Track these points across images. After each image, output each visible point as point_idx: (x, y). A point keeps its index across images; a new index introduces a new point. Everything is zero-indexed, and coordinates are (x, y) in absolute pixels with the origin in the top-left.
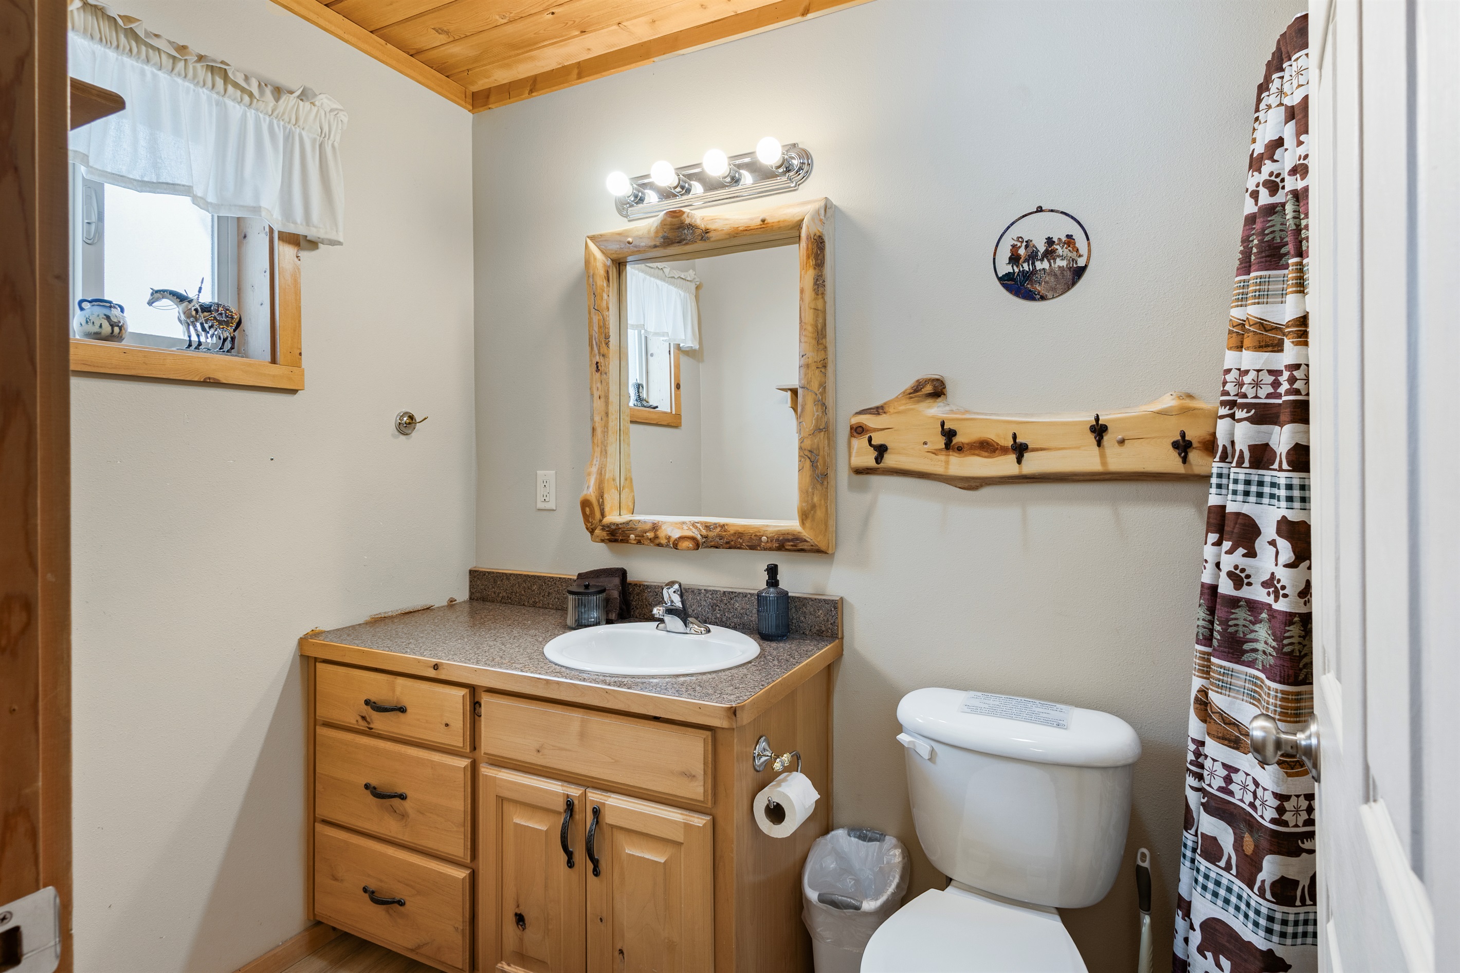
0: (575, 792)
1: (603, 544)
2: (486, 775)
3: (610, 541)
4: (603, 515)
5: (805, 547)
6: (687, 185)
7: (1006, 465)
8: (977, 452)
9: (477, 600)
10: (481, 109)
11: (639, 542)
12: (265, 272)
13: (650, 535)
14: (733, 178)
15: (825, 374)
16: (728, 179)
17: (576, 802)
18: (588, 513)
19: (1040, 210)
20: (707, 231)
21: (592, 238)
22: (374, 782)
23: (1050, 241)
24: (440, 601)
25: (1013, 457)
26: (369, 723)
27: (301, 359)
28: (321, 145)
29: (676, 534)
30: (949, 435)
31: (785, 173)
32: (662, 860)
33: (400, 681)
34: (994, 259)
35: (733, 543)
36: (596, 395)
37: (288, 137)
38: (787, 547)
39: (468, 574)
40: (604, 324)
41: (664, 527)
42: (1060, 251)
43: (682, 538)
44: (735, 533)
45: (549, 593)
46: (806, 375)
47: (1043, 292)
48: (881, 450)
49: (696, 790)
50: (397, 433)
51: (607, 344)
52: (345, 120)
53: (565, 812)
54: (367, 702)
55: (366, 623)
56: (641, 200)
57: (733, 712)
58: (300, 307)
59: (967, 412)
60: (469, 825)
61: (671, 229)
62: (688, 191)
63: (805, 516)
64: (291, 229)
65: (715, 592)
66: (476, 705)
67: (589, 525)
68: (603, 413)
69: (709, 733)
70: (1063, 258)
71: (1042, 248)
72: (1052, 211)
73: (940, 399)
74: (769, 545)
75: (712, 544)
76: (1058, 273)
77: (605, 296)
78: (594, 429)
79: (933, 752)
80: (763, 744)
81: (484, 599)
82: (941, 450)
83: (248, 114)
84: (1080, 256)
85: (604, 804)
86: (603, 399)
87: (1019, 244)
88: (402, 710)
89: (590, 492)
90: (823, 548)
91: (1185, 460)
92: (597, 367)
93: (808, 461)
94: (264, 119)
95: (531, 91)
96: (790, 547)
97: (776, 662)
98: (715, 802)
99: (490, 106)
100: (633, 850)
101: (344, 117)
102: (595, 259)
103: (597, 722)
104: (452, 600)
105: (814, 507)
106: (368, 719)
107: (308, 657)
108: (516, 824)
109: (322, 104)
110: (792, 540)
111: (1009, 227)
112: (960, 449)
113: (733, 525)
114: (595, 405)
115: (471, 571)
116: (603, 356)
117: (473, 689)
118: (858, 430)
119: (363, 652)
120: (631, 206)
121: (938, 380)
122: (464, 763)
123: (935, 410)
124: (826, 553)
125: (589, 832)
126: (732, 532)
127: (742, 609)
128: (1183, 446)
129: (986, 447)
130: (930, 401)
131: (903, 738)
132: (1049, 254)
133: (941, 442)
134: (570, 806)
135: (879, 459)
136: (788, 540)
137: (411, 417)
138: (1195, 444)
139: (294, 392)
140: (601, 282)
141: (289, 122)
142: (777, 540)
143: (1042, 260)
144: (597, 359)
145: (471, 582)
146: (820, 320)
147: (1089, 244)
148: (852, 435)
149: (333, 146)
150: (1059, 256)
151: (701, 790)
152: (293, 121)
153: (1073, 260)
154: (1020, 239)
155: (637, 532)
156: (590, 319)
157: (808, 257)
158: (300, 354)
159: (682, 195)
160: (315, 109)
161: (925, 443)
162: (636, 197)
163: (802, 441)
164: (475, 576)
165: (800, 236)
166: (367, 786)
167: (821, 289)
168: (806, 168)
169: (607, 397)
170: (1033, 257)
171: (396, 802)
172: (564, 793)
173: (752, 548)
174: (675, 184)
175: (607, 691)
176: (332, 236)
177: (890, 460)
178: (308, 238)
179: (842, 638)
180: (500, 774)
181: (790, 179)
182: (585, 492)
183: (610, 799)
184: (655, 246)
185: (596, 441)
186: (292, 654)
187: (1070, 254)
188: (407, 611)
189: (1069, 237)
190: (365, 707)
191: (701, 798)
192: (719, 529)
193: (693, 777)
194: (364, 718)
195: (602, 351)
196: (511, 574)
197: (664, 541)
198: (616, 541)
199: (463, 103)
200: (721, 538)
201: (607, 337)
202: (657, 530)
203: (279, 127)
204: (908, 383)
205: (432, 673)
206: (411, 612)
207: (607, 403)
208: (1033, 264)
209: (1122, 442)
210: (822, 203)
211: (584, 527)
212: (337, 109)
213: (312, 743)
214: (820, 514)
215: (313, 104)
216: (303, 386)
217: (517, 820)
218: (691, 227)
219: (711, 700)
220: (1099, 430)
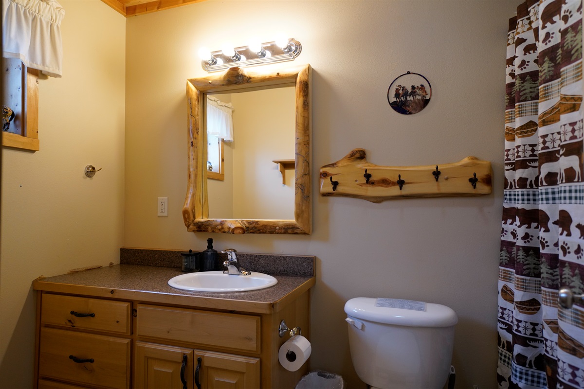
0: (188, 352)
1: (193, 233)
2: (139, 346)
3: (198, 231)
4: (194, 218)
5: (298, 232)
6: (239, 56)
7: (395, 191)
8: (381, 185)
9: (124, 264)
10: (131, 15)
11: (213, 231)
12: (19, 89)
13: (219, 227)
14: (262, 53)
15: (308, 148)
16: (260, 54)
17: (188, 357)
18: (186, 217)
19: (409, 73)
20: (250, 78)
21: (191, 81)
22: (75, 354)
23: (413, 87)
24: (106, 264)
25: (398, 187)
26: (72, 323)
27: (38, 135)
28: (51, 25)
29: (233, 227)
30: (368, 176)
31: (288, 52)
32: (234, 382)
33: (91, 300)
34: (388, 95)
35: (261, 230)
36: (191, 157)
37: (34, 19)
38: (289, 232)
39: (120, 250)
40: (196, 123)
41: (226, 223)
42: (418, 92)
43: (236, 228)
44: (263, 225)
45: (164, 259)
46: (299, 148)
47: (411, 111)
48: (335, 184)
49: (253, 346)
50: (85, 176)
51: (197, 133)
52: (64, 14)
53: (183, 362)
54: (72, 313)
55: (68, 274)
56: (215, 63)
57: (272, 306)
58: (38, 108)
59: (376, 166)
60: (129, 373)
61: (232, 76)
62: (239, 59)
63: (298, 216)
64: (35, 66)
65: (251, 256)
66: (133, 312)
67: (187, 223)
68: (195, 167)
69: (259, 318)
70: (419, 95)
71: (410, 90)
72: (414, 74)
73: (363, 160)
74: (280, 231)
75: (251, 231)
76: (417, 102)
77: (197, 109)
78: (190, 176)
79: (363, 326)
80: (283, 324)
81: (128, 263)
82: (364, 184)
83: (13, 4)
84: (427, 94)
85: (204, 356)
86: (195, 160)
87: (399, 88)
88: (93, 315)
89: (188, 205)
90: (307, 232)
91: (475, 187)
92: (192, 144)
93: (300, 189)
94: (22, 8)
95: (158, 8)
96: (290, 232)
97: (287, 286)
98: (262, 351)
99: (136, 14)
100: (218, 378)
101: (63, 12)
102: (192, 90)
103: (199, 315)
104: (111, 264)
105: (302, 212)
106: (72, 322)
107: (37, 290)
108: (155, 370)
109: (52, 4)
110: (292, 228)
111: (394, 81)
112: (373, 183)
113: (262, 222)
114: (191, 163)
115: (121, 249)
116: (195, 138)
117: (132, 302)
118: (325, 175)
119: (71, 286)
120: (210, 65)
121: (362, 151)
122: (127, 341)
123: (361, 166)
124: (308, 234)
125: (196, 370)
126: (261, 225)
127: (266, 263)
128: (473, 181)
129: (385, 182)
130: (358, 161)
131: (348, 319)
132: (413, 93)
133: (364, 180)
134: (185, 358)
135: (334, 189)
136: (290, 228)
137: (93, 168)
138: (479, 180)
139: (33, 151)
140: (195, 102)
141: (35, 12)
142: (284, 228)
143: (410, 96)
144: (192, 140)
145: (121, 254)
146: (306, 122)
147: (431, 89)
148: (321, 177)
149: (57, 26)
150: (417, 94)
151: (255, 345)
152: (37, 11)
153: (424, 96)
154: (400, 86)
155: (212, 226)
156: (189, 121)
157: (300, 92)
158: (37, 132)
159: (236, 61)
160: (48, 7)
161: (356, 181)
162: (213, 61)
163: (297, 180)
164: (123, 251)
165: (296, 82)
166: (71, 357)
167: (306, 107)
168: (298, 50)
169: (197, 159)
170: (406, 94)
171: (88, 364)
172: (182, 353)
173: (271, 233)
174: (234, 55)
175: (206, 299)
176: (57, 72)
177: (340, 189)
178: (43, 73)
179: (315, 276)
180: (147, 345)
181: (291, 55)
182: (185, 206)
183: (207, 354)
184: (223, 85)
185: (191, 181)
186: (29, 289)
187: (422, 94)
188: (89, 268)
189: (422, 86)
190: (71, 315)
191: (255, 350)
192: (254, 224)
193: (250, 339)
194: (70, 321)
195: (195, 136)
196: (143, 250)
197: (227, 230)
198: (201, 231)
199: (122, 12)
200: (256, 228)
201: (197, 129)
202: (223, 225)
203: (29, 13)
204: (348, 152)
205: (110, 295)
206: (91, 269)
207: (197, 162)
208: (406, 98)
209: (447, 179)
210: (307, 66)
211: (184, 224)
212: (59, 8)
213: (39, 336)
214: (305, 215)
215: (48, 4)
216: (39, 149)
217: (156, 368)
218: (242, 76)
219: (260, 301)
220: (437, 174)
